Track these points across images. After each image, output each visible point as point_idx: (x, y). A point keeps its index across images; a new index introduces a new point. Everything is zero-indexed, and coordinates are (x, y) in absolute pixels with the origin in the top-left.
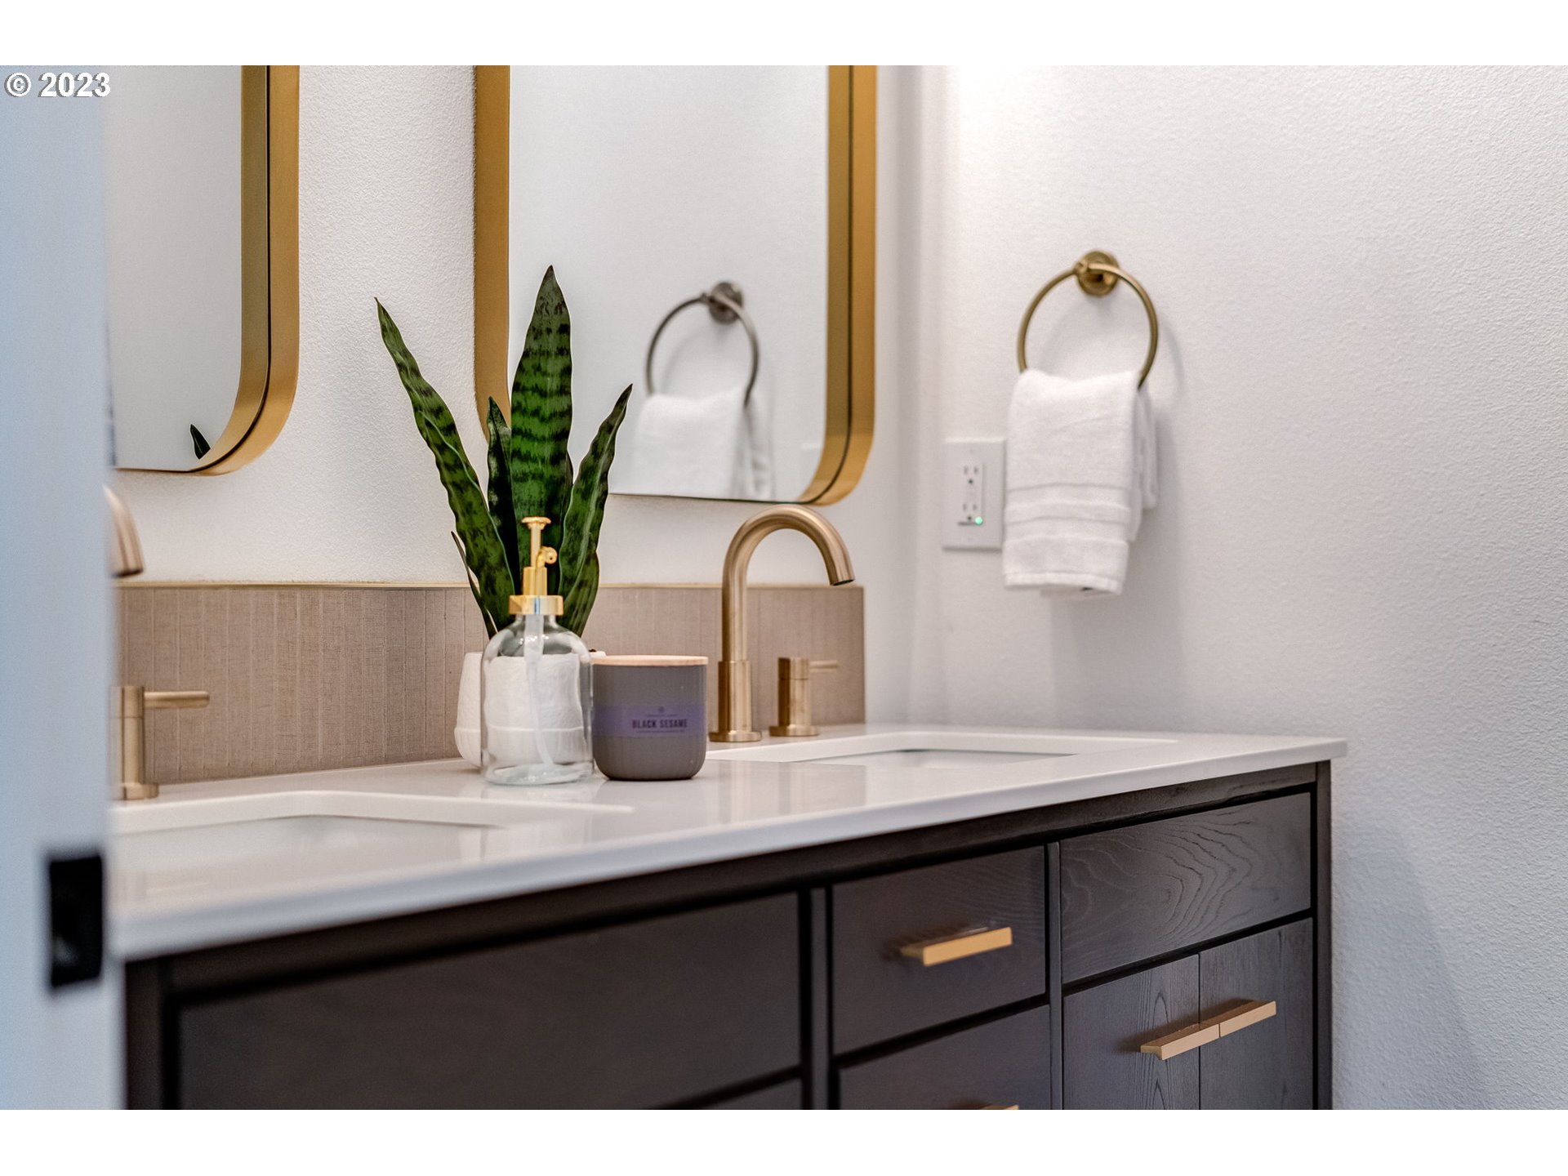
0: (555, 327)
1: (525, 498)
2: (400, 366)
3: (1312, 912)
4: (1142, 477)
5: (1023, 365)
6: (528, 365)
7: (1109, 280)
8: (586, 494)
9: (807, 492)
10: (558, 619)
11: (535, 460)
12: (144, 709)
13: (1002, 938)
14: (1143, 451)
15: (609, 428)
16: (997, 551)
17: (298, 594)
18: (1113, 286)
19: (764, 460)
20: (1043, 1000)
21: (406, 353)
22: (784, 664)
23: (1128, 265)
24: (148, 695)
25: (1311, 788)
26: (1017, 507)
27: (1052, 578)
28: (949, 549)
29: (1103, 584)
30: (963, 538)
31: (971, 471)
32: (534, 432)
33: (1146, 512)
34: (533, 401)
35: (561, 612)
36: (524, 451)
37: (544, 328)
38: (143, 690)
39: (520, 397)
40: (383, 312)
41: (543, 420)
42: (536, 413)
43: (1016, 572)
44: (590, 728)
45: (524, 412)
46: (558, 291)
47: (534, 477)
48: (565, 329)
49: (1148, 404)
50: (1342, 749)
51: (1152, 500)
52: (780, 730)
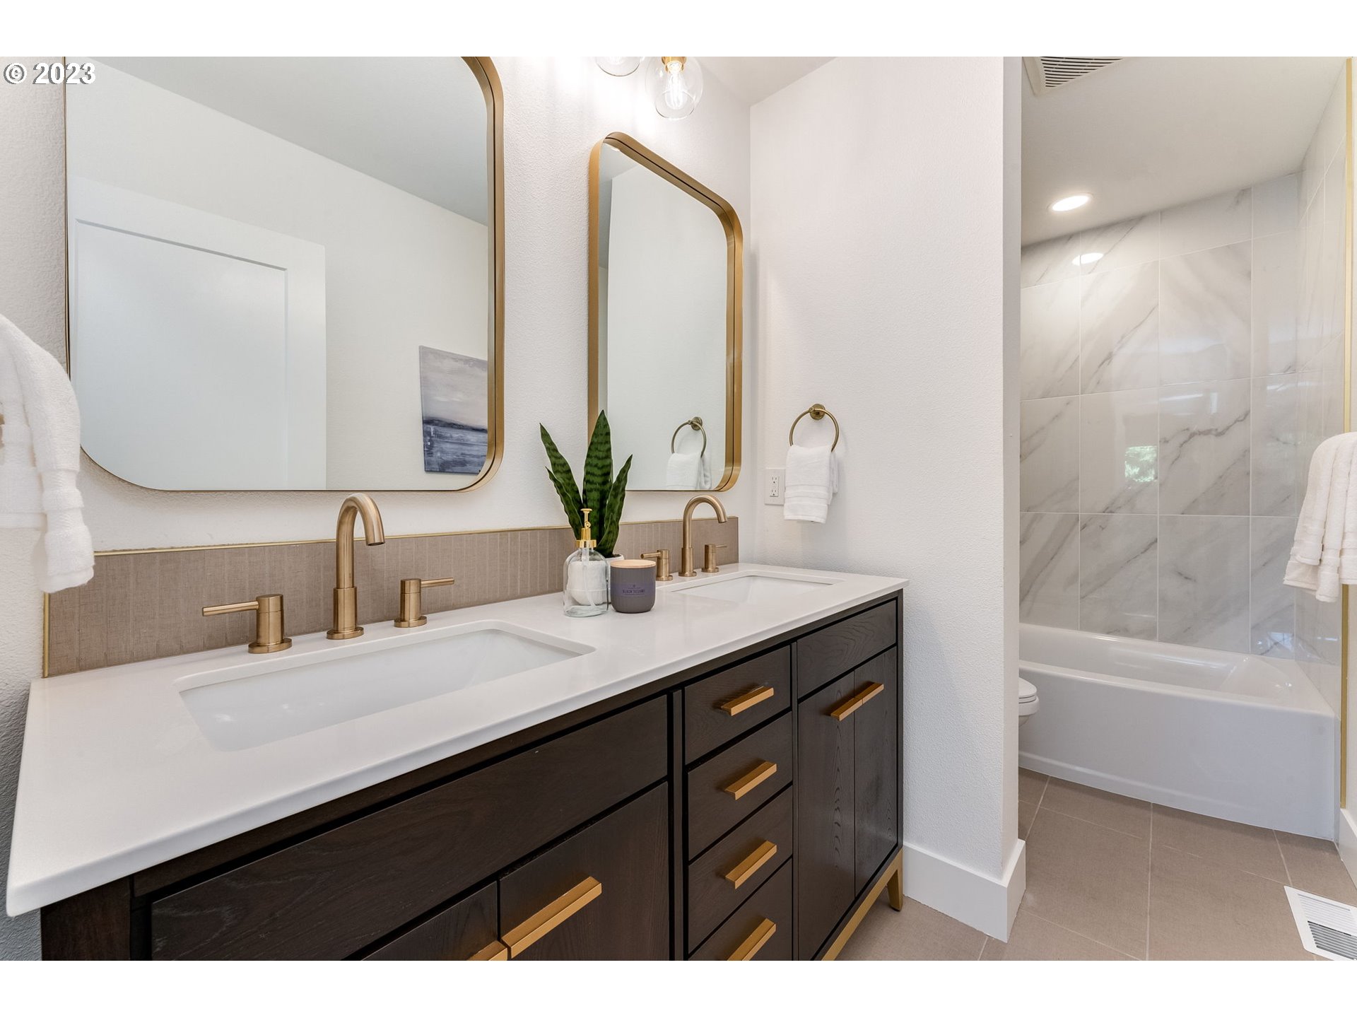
0: (604, 433)
1: (592, 498)
2: (548, 449)
3: (896, 644)
4: (833, 482)
5: (791, 443)
6: (593, 447)
7: (822, 414)
8: (615, 496)
9: (718, 487)
10: (594, 549)
11: (596, 484)
12: (420, 588)
13: (770, 693)
14: (833, 473)
15: (624, 471)
16: (783, 505)
17: (509, 533)
18: (823, 416)
19: (708, 474)
20: (789, 709)
21: (552, 443)
22: (707, 547)
23: (827, 409)
24: (422, 583)
25: (896, 599)
26: (789, 492)
27: (801, 518)
28: (766, 504)
29: (818, 520)
30: (771, 501)
31: (774, 479)
32: (595, 473)
33: (834, 494)
34: (595, 461)
35: (595, 546)
36: (591, 480)
37: (599, 433)
38: (420, 581)
39: (590, 460)
40: (542, 428)
41: (599, 468)
42: (596, 466)
43: (788, 515)
44: (609, 589)
45: (591, 465)
46: (605, 419)
47: (595, 490)
48: (608, 434)
49: (835, 457)
50: (907, 583)
51: (836, 490)
52: (705, 569)
